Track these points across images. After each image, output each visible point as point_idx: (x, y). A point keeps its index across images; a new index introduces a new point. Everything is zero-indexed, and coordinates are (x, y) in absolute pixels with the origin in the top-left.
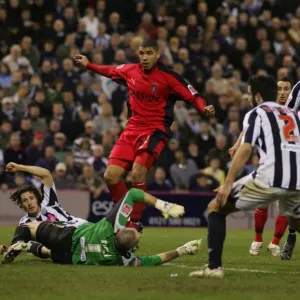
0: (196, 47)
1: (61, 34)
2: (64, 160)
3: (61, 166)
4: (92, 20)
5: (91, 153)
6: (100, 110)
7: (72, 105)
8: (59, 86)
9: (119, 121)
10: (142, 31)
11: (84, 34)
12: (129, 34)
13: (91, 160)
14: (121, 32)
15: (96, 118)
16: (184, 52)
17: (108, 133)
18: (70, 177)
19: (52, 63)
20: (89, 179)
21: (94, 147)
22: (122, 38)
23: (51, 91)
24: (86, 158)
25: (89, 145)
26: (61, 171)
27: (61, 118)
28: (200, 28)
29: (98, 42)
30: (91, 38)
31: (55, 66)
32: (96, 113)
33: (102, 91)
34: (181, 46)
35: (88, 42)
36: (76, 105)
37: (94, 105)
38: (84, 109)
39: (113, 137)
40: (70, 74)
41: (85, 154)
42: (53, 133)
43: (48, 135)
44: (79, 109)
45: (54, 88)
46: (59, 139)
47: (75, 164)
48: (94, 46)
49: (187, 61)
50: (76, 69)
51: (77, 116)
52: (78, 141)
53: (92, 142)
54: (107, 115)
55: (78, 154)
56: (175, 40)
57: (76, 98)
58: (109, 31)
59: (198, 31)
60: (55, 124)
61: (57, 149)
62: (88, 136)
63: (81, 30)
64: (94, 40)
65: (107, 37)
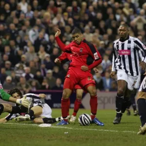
0: (77, 17)
1: (8, 11)
2: (10, 75)
3: (9, 78)
4: (24, 4)
5: (24, 71)
6: (28, 49)
7: (14, 47)
8: (8, 37)
9: (38, 55)
10: (49, 9)
11: (20, 11)
12: (43, 11)
13: (24, 75)
14: (39, 10)
15: (27, 53)
16: (70, 20)
17: (33, 61)
18: (13, 83)
19: (4, 26)
20: (23, 84)
21: (26, 68)
22: (39, 13)
23: (4, 40)
24: (21, 74)
25: (23, 67)
26: (9, 80)
27: (9, 53)
28: (79, 8)
29: (27, 15)
30: (23, 13)
31: (6, 27)
32: (26, 51)
33: (29, 39)
34: (69, 17)
35: (22, 15)
36: (16, 47)
37: (25, 47)
38: (20, 49)
39: (35, 63)
40: (13, 32)
41: (21, 72)
42: (4, 61)
43: (2, 62)
44: (18, 49)
45: (5, 38)
46: (8, 64)
47: (16, 77)
48: (25, 17)
49: (72, 25)
50: (16, 29)
51: (17, 52)
52: (17, 65)
53: (24, 66)
54: (32, 52)
55: (17, 72)
56: (66, 14)
57: (16, 44)
58: (33, 9)
59: (77, 9)
60: (5, 56)
61: (7, 69)
62: (23, 62)
63: (18, 9)
64: (25, 14)
65: (32, 12)
